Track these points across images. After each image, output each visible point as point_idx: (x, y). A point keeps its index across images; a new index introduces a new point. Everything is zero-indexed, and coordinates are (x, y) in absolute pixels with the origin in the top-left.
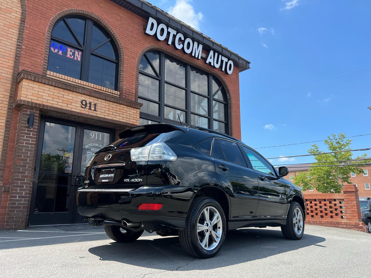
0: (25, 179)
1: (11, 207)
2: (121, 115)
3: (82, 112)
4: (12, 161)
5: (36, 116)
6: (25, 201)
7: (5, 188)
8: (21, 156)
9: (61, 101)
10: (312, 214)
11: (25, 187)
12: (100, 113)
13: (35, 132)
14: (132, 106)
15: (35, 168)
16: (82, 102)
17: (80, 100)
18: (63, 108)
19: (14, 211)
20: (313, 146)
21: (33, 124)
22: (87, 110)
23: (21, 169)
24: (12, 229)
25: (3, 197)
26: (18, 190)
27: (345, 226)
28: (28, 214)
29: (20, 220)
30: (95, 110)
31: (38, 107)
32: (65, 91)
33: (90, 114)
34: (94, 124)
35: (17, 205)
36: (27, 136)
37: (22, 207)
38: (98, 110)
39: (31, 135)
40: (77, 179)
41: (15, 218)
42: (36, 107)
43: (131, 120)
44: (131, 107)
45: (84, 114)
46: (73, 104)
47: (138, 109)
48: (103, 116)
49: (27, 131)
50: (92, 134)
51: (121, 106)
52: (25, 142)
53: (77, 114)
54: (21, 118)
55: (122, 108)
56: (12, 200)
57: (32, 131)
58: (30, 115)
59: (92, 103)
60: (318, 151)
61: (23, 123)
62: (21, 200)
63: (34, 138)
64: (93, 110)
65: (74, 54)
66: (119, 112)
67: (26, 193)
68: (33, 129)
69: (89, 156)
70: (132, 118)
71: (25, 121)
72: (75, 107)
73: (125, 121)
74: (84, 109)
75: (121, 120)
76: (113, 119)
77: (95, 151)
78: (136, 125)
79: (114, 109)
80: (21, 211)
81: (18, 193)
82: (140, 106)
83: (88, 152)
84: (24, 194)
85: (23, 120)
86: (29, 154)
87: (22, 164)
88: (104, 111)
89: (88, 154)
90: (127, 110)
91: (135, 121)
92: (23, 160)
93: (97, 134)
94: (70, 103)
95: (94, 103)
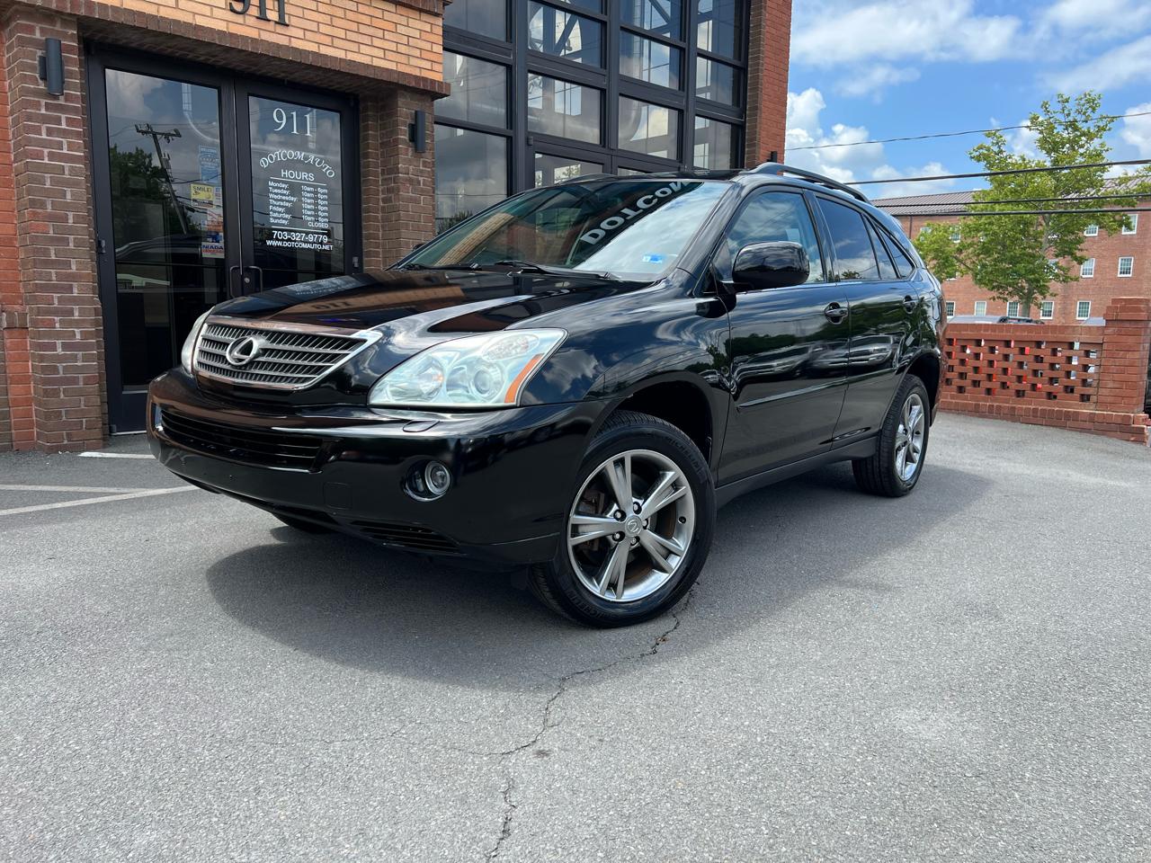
0: (71, 286)
1: (45, 381)
2: (377, 42)
3: (234, 29)
4: (16, 222)
5: (70, 49)
6: (85, 358)
7: (10, 315)
8: (43, 206)
10: (989, 385)
11: (76, 314)
12: (300, 33)
13: (75, 110)
15: (99, 243)
18: (164, 13)
19: (56, 393)
20: (990, 135)
21: (63, 82)
22: (251, 21)
23: (53, 252)
24: (64, 448)
25: (8, 345)
26: (57, 325)
27: (1088, 425)
28: (106, 400)
29: (84, 420)
30: (281, 22)
31: (69, 11)
33: (266, 36)
34: (283, 75)
35: (61, 372)
36: (48, 129)
37: (81, 379)
38: (294, 21)
39: (64, 126)
40: (247, 280)
41: (63, 413)
42: (62, 13)
43: (413, 61)
44: (411, 7)
45: (245, 38)
47: (437, 15)
48: (314, 48)
49: (46, 110)
50: (280, 118)
51: (375, 2)
52: (46, 151)
53: (220, 40)
54: (15, 58)
55: (379, 13)
56: (42, 358)
57: (62, 109)
58: (45, 45)
60: (1001, 152)
61: (24, 78)
62: (75, 358)
63: (77, 135)
64: (276, 22)
66: (371, 31)
67: (85, 335)
68: (66, 100)
69: (276, 197)
70: (417, 53)
71: (32, 68)
72: (207, 10)
73: (392, 66)
74: (239, 19)
75: (377, 62)
76: (351, 56)
77: (295, 178)
78: (433, 81)
79: (350, 15)
80: (80, 393)
81: (58, 335)
82: (444, 5)
83: (271, 184)
84: (78, 336)
85: (24, 67)
86: (69, 196)
87: (51, 232)
88: (313, 26)
89: (274, 188)
90: (396, 18)
91: (427, 65)
92: (51, 218)
93: (294, 113)
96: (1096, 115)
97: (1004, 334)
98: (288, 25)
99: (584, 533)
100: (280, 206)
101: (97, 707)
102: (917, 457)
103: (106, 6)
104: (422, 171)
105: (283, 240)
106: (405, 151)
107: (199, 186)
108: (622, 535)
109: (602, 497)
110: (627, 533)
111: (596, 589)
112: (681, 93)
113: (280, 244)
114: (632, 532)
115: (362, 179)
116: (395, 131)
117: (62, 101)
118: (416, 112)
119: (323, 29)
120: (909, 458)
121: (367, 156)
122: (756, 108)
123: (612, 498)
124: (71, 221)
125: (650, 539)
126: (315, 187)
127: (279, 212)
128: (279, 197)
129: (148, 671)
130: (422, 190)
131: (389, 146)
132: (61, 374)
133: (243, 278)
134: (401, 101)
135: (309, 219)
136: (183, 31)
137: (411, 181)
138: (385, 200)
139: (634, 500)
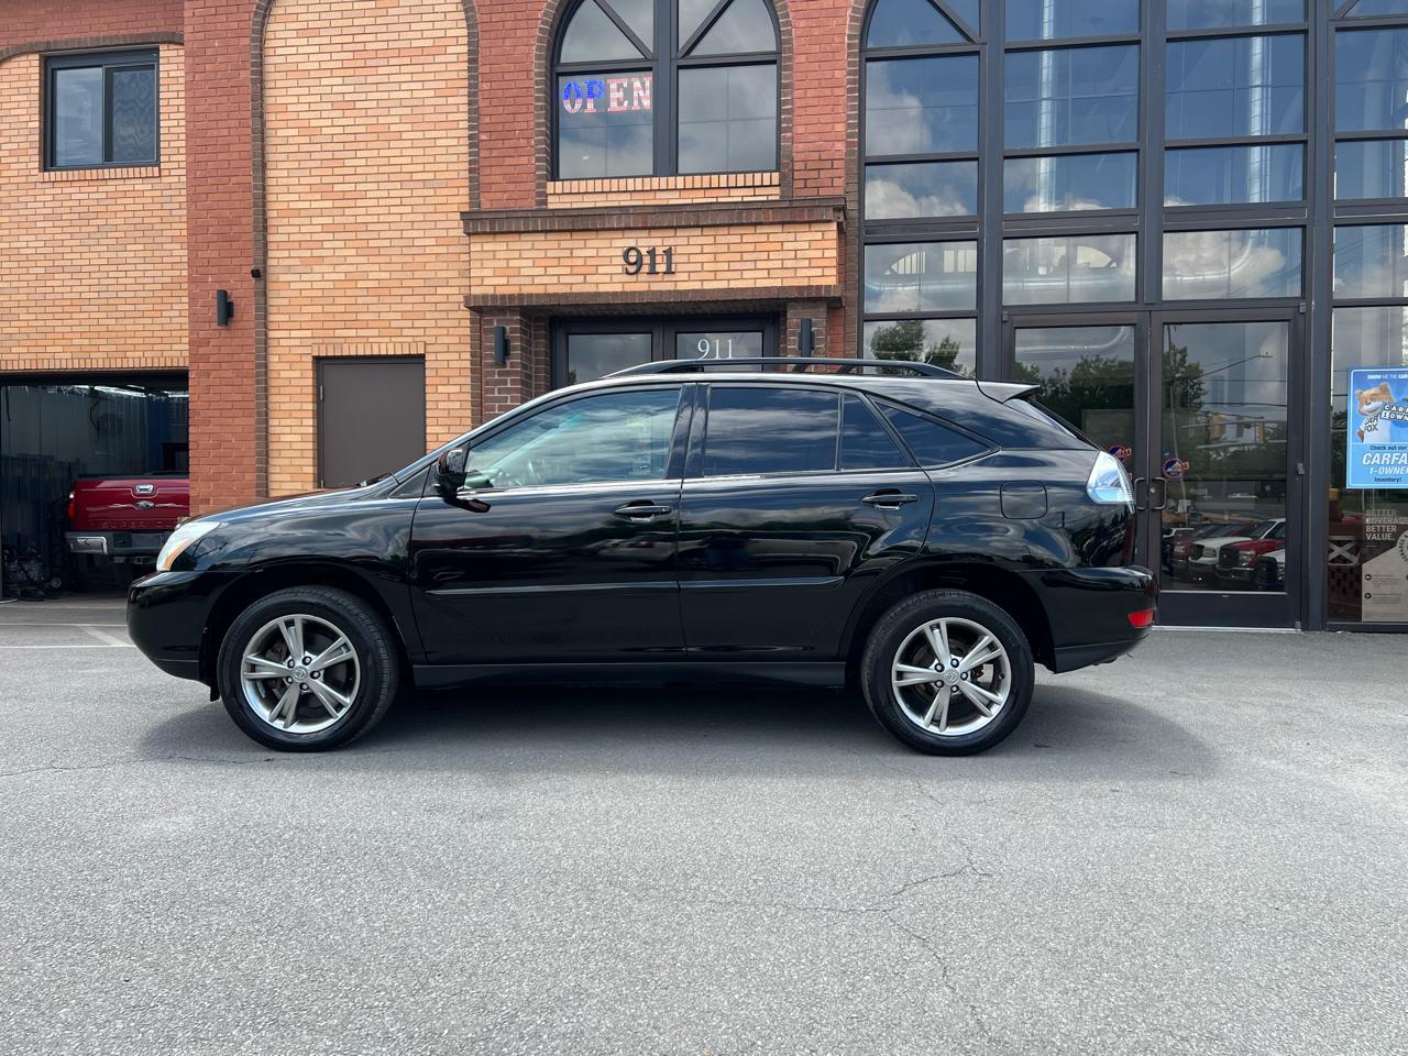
2: (760, 265)
3: (629, 288)
5: (516, 330)
9: (568, 270)
12: (686, 276)
13: (516, 373)
14: (798, 219)
16: (626, 256)
17: (620, 252)
18: (576, 289)
21: (510, 355)
22: (643, 277)
30: (669, 272)
32: (575, 235)
33: (655, 287)
36: (499, 389)
38: (680, 267)
39: (509, 386)
43: (800, 273)
44: (798, 222)
45: (633, 293)
46: (601, 270)
47: (830, 221)
48: (697, 285)
49: (499, 376)
50: (704, 347)
51: (760, 229)
52: (497, 405)
53: (613, 299)
55: (764, 238)
57: (508, 373)
58: (499, 331)
59: (659, 251)
61: (488, 357)
63: (516, 390)
64: (664, 273)
65: (629, 92)
66: (755, 256)
68: (511, 367)
70: (806, 263)
71: (491, 348)
72: (607, 279)
73: (778, 283)
74: (633, 278)
75: (761, 283)
76: (733, 285)
78: (818, 287)
79: (733, 248)
88: (699, 267)
90: (782, 237)
91: (817, 272)
93: (716, 342)
94: (593, 270)
95: (665, 249)
98: (674, 273)
103: (532, 294)
112: (1306, 202)
116: (786, 342)
117: (508, 368)
118: (802, 321)
119: (706, 267)
134: (790, 313)
136: (584, 299)
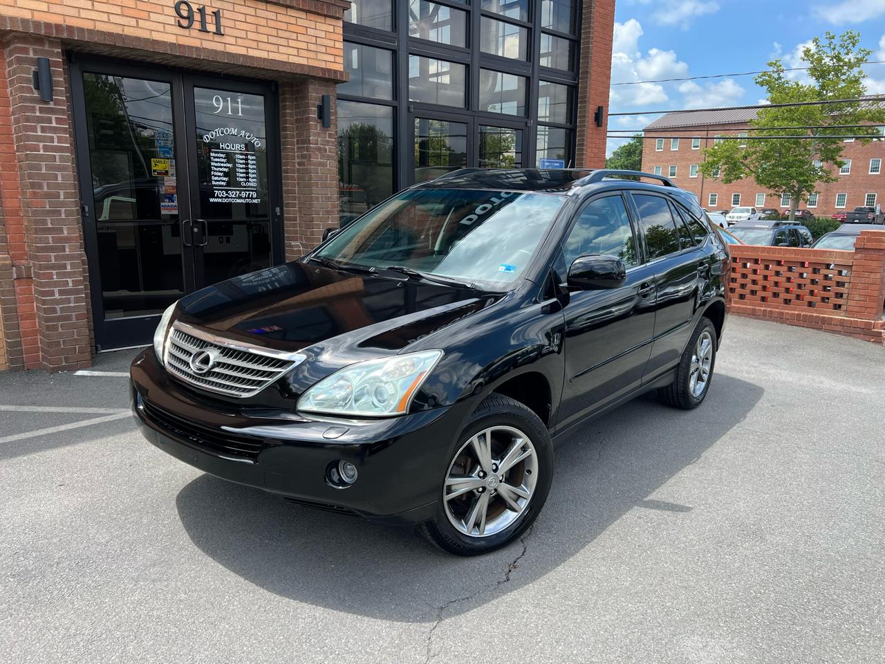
0: (64, 247)
1: (47, 320)
2: (292, 43)
3: (183, 41)
4: (20, 197)
5: (56, 64)
6: (77, 301)
7: (19, 268)
8: (40, 186)
10: (764, 294)
11: (69, 267)
12: (232, 41)
13: (62, 112)
14: (319, 11)
15: (83, 209)
16: (177, 9)
17: (172, 4)
18: (129, 32)
19: (55, 328)
20: (770, 65)
21: (52, 90)
22: (195, 33)
23: (49, 221)
24: (63, 369)
25: (18, 291)
26: (55, 277)
27: (839, 328)
28: (93, 328)
30: (218, 32)
31: (54, 35)
33: (207, 45)
34: (220, 70)
35: (59, 312)
36: (42, 127)
37: (74, 316)
38: (227, 31)
39: (54, 124)
40: (196, 230)
41: (62, 343)
42: (50, 37)
43: (320, 56)
44: (318, 14)
45: (190, 48)
46: (153, 16)
47: (338, 18)
48: (243, 51)
49: (40, 113)
50: (218, 101)
51: (291, 12)
52: (41, 144)
53: (171, 50)
54: (14, 70)
55: (293, 20)
56: (44, 302)
57: (52, 111)
58: (37, 62)
59: (209, 11)
60: (780, 78)
61: (22, 89)
62: (69, 301)
63: (64, 131)
64: (214, 33)
66: (287, 35)
67: (75, 283)
68: (55, 105)
70: (323, 49)
71: (27, 80)
72: (160, 27)
73: (304, 62)
74: (186, 32)
75: (292, 60)
76: (272, 56)
77: (230, 149)
78: (335, 72)
79: (271, 23)
80: (74, 326)
81: (55, 284)
82: (344, 10)
83: (212, 154)
84: (70, 284)
85: (21, 80)
86: (60, 178)
87: (48, 206)
88: (243, 34)
89: (215, 157)
90: (306, 23)
91: (331, 58)
92: (48, 195)
93: (229, 99)
94: (145, 15)
95: (215, 10)
96: (855, 50)
97: (776, 255)
98: (223, 35)
99: (455, 491)
100: (219, 172)
101: (105, 639)
102: (705, 377)
103: (83, 29)
104: (328, 142)
105: (222, 197)
106: (315, 126)
107: (158, 160)
108: (484, 489)
109: (470, 462)
110: (488, 487)
111: (465, 529)
112: (528, 63)
113: (220, 200)
114: (491, 488)
115: (282, 147)
116: (306, 111)
117: (52, 105)
118: (323, 96)
119: (251, 35)
120: (700, 379)
121: (285, 129)
122: (587, 72)
123: (476, 461)
124: (62, 197)
125: (505, 490)
126: (246, 155)
127: (219, 176)
128: (219, 164)
129: (140, 603)
130: (328, 156)
131: (302, 123)
132: (59, 314)
133: (192, 228)
134: (311, 88)
135: (242, 180)
136: (143, 45)
137: (319, 149)
138: (299, 164)
139: (493, 461)
